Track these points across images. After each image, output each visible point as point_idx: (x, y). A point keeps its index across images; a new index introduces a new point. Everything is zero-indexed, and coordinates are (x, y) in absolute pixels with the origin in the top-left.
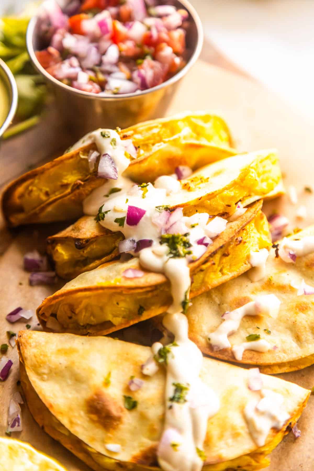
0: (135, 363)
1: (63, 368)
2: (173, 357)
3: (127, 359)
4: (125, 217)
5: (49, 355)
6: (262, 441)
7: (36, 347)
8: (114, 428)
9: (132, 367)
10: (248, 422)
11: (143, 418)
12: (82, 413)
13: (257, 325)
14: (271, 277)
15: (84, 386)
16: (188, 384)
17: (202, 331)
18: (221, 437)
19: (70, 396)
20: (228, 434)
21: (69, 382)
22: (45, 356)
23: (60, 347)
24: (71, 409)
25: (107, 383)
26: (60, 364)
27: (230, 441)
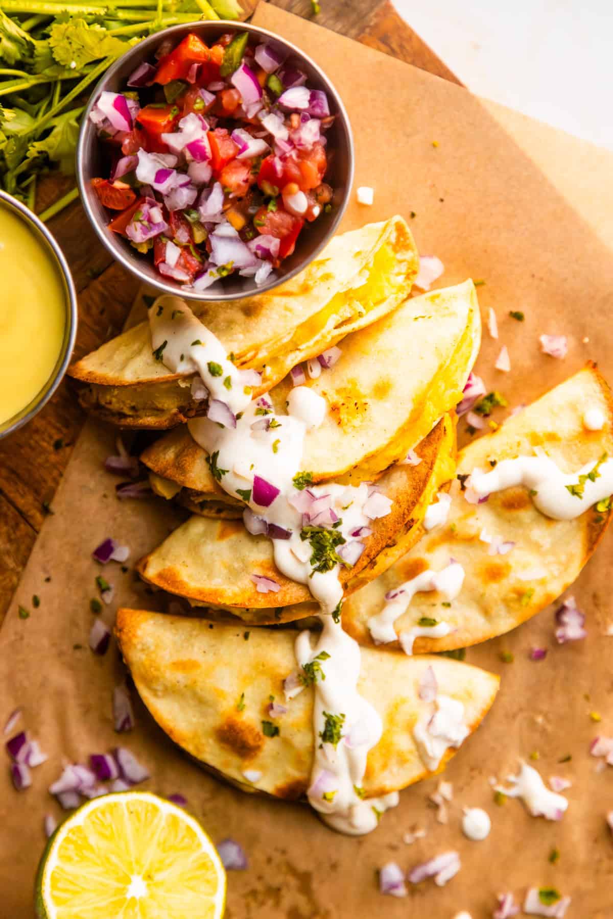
0: (273, 677)
1: (182, 686)
2: (323, 678)
3: (263, 673)
4: (251, 490)
5: (162, 669)
6: (434, 766)
7: (143, 650)
8: (252, 758)
9: (269, 682)
10: (419, 747)
11: (287, 743)
12: (211, 741)
13: (432, 600)
14: (454, 525)
15: (210, 710)
16: (343, 715)
17: (358, 613)
18: (385, 766)
19: (194, 720)
20: (393, 761)
21: (192, 702)
22: (157, 669)
23: (175, 659)
24: (195, 735)
25: (240, 708)
26: (178, 682)
27: (395, 769)
